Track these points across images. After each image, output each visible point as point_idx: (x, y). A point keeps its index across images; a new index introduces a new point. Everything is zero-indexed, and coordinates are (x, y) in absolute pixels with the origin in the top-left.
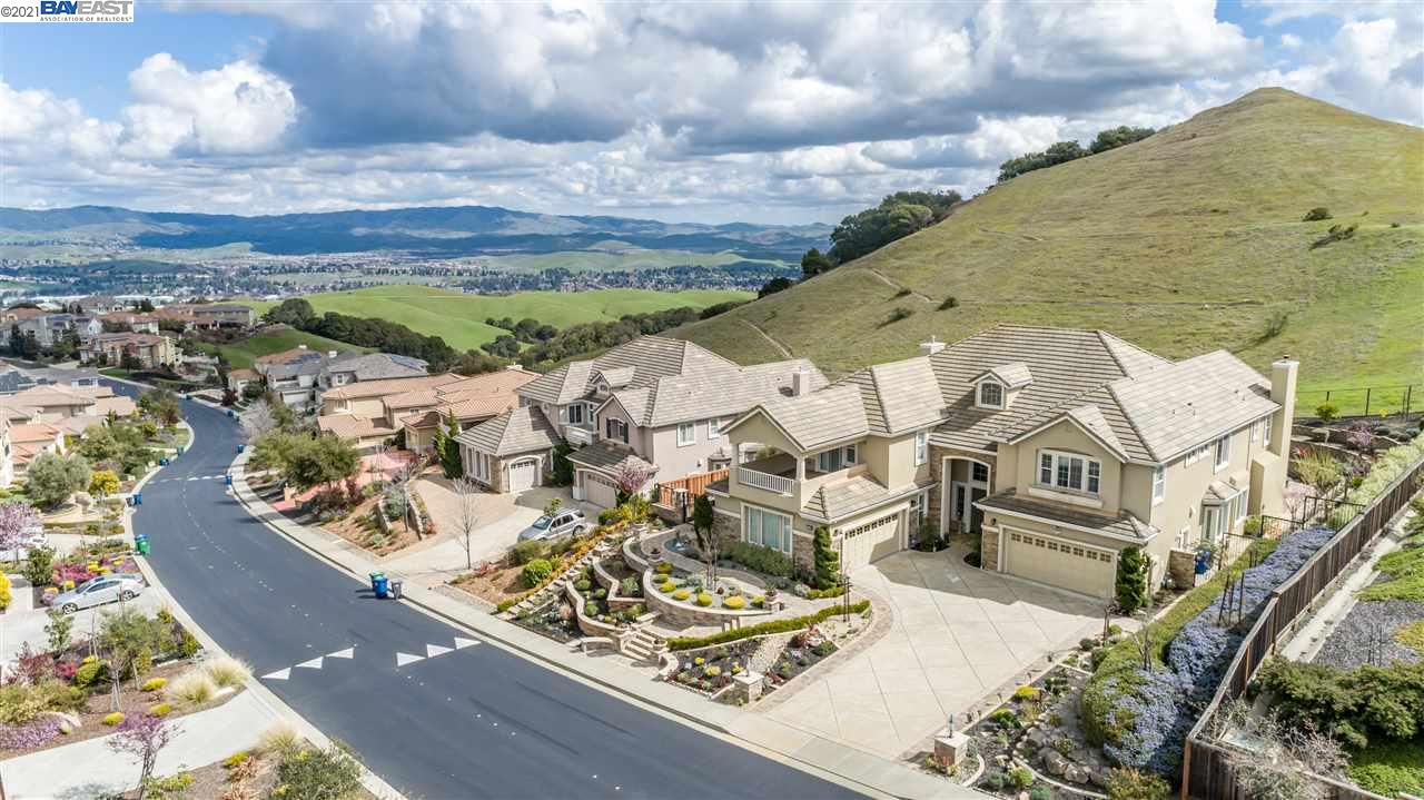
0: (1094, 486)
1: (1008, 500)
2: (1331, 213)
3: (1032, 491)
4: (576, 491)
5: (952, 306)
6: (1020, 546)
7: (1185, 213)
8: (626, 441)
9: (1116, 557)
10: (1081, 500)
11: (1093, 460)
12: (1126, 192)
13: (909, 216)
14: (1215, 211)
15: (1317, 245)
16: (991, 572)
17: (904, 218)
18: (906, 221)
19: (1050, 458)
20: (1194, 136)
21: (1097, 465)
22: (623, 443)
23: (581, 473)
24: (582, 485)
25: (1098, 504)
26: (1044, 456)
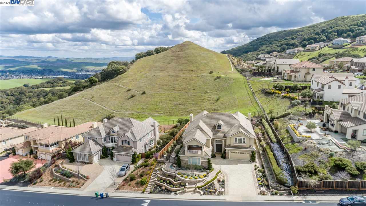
0: (244, 142)
1: (230, 146)
2: (214, 72)
3: (234, 144)
4: (115, 159)
5: (145, 93)
6: (233, 154)
7: (186, 71)
8: (129, 145)
9: (250, 153)
10: (243, 145)
11: (244, 138)
12: (171, 65)
13: (122, 69)
14: (192, 71)
15: (215, 79)
16: (228, 159)
17: (121, 70)
18: (122, 71)
19: (236, 138)
20: (178, 52)
21: (245, 139)
22: (128, 145)
23: (116, 154)
24: (116, 157)
25: (246, 145)
26: (235, 138)
